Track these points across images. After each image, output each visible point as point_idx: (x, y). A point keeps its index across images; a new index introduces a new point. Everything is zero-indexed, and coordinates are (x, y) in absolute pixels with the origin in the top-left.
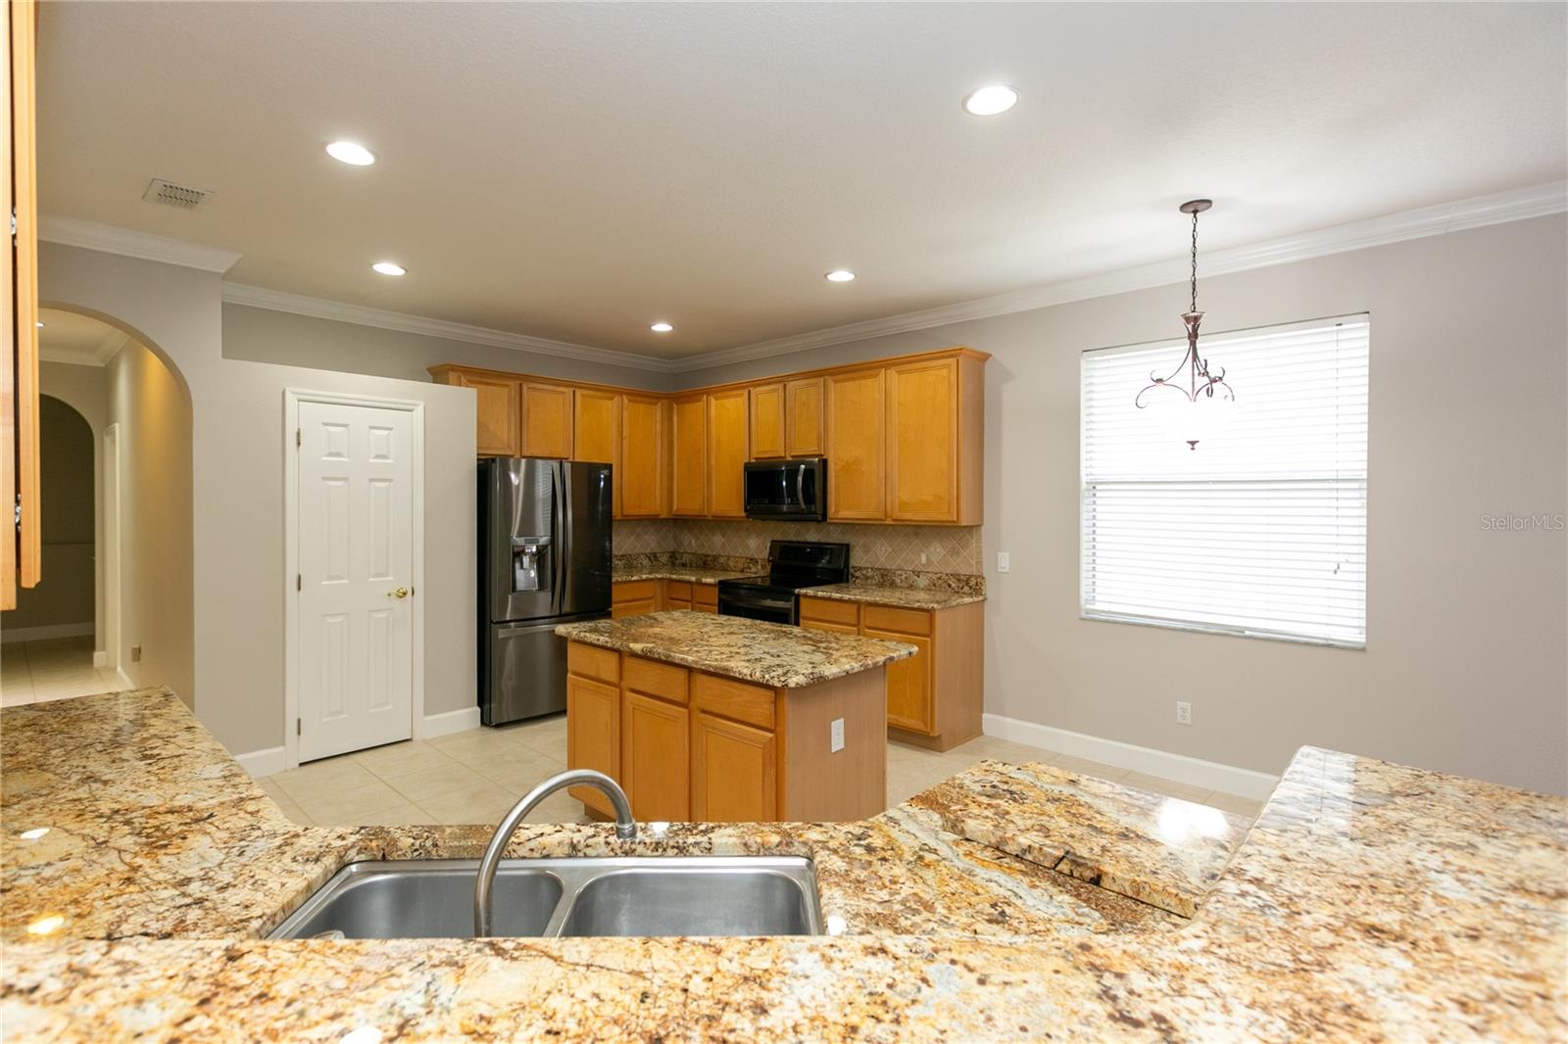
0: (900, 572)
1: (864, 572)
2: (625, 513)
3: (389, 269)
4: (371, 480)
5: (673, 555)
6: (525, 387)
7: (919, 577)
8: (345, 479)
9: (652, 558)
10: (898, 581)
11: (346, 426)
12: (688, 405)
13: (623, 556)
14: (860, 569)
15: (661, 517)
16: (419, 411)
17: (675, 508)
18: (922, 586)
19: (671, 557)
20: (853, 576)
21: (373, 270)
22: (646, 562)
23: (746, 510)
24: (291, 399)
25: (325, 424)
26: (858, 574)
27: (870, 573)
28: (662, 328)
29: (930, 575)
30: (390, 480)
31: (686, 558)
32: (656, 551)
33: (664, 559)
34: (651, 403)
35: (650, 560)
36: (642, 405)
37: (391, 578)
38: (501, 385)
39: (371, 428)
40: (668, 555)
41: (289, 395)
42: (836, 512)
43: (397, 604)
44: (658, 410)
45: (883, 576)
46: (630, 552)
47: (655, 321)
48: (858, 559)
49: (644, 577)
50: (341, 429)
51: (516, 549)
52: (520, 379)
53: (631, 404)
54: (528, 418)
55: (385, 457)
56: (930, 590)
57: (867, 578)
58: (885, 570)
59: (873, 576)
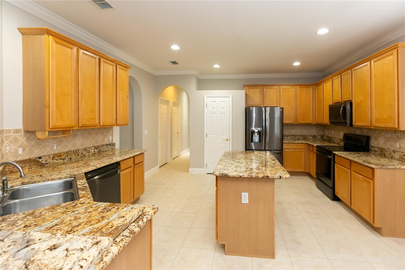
0: (387, 150)
1: (374, 149)
2: (298, 122)
3: (217, 66)
4: (221, 113)
5: (322, 137)
6: (264, 88)
7: (395, 153)
8: (215, 113)
9: (314, 137)
10: (387, 154)
11: (216, 102)
12: (319, 87)
13: (302, 135)
14: (373, 147)
15: (313, 124)
16: (231, 97)
17: (317, 121)
18: (396, 158)
19: (321, 137)
20: (371, 150)
21: (214, 67)
22: (311, 138)
23: (330, 122)
24: (205, 97)
25: (212, 102)
26: (372, 149)
27: (376, 150)
28: (297, 64)
29: (400, 153)
30: (225, 113)
31: (325, 138)
32: (316, 134)
33: (319, 137)
34: (308, 88)
35: (313, 137)
36: (305, 89)
37: (225, 136)
38: (258, 88)
39: (221, 102)
40: (320, 136)
41: (205, 96)
42: (355, 123)
43: (226, 142)
44: (311, 90)
45: (381, 151)
46: (305, 135)
47: (294, 62)
48: (373, 143)
49: (300, 142)
50: (215, 102)
51: (252, 131)
52: (262, 86)
53: (300, 89)
54: (265, 96)
55: (224, 108)
56: (400, 160)
57: (375, 151)
58: (382, 148)
59: (378, 151)
